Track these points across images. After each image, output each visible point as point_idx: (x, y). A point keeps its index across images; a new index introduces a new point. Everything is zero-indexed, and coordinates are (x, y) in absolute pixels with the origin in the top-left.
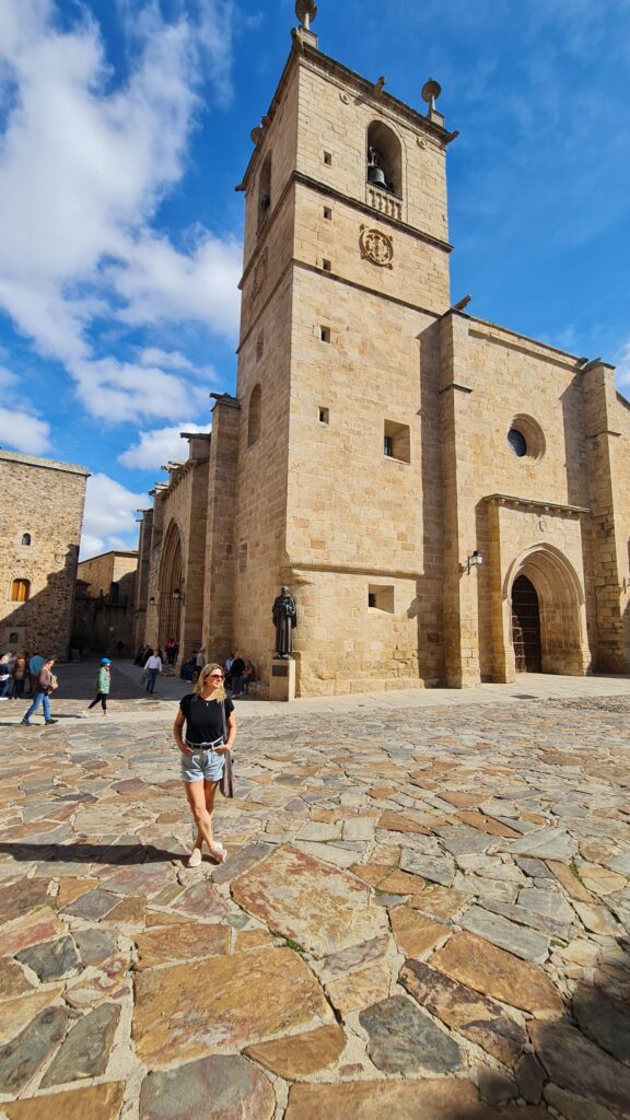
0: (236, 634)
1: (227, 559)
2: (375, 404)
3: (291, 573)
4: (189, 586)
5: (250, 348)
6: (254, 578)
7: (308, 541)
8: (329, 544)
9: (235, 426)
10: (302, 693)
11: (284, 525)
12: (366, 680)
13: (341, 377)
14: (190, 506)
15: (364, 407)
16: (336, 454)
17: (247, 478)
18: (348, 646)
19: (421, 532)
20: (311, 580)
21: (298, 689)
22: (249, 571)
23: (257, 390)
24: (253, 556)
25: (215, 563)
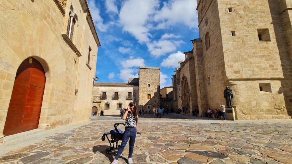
0: (209, 103)
1: (203, 82)
2: (252, 25)
3: (229, 82)
4: (191, 91)
5: (203, 23)
6: (214, 86)
7: (233, 72)
8: (241, 72)
9: (201, 46)
10: (238, 118)
11: (224, 68)
12: (263, 115)
13: (238, 20)
14: (189, 70)
15: (248, 27)
16: (240, 44)
17: (207, 59)
18: (254, 104)
19: (280, 63)
20: (236, 84)
21: (236, 117)
22: (211, 84)
23: (207, 34)
24: (212, 80)
25: (200, 84)
